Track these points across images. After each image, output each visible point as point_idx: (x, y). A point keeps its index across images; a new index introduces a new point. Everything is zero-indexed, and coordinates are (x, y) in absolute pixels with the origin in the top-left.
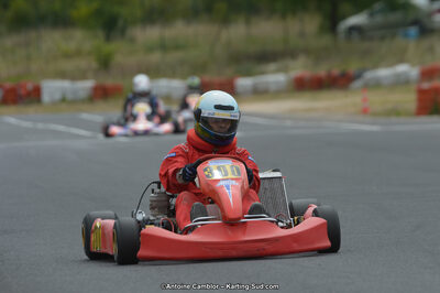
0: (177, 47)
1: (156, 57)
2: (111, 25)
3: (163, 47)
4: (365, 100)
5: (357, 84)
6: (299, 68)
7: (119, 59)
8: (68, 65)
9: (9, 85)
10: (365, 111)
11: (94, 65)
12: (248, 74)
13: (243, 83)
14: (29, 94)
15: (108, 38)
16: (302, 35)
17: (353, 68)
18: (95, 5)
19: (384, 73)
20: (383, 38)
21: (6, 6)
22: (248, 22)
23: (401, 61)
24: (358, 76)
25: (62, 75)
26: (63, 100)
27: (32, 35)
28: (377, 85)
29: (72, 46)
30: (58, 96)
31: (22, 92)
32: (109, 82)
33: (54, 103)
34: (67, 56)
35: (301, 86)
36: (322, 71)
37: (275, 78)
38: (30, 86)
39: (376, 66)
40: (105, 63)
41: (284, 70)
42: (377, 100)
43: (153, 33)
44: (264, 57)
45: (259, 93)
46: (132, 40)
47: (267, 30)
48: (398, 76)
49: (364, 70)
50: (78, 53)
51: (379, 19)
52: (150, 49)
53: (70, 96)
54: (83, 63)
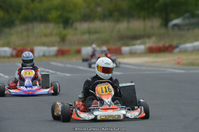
0: (96, 32)
1: (86, 37)
2: (66, 22)
3: (90, 32)
4: (179, 58)
5: (177, 50)
6: (151, 43)
7: (69, 37)
8: (44, 40)
9: (19, 48)
10: (179, 63)
11: (58, 39)
12: (127, 45)
13: (125, 49)
15: (65, 28)
16: (152, 28)
17: (175, 43)
18: (59, 13)
19: (189, 45)
20: (188, 30)
21: (19, 12)
22: (128, 22)
23: (196, 40)
24: (177, 47)
25: (44, 44)
26: (44, 56)
27: (30, 25)
28: (185, 51)
29: (48, 31)
30: (41, 54)
32: (65, 48)
33: (39, 57)
34: (46, 35)
35: (151, 51)
36: (161, 44)
37: (140, 47)
38: (28, 49)
39: (185, 43)
40: (63, 39)
41: (144, 44)
42: (185, 58)
43: (85, 26)
44: (135, 38)
45: (132, 54)
46: (76, 29)
47: (137, 25)
48: (195, 47)
49: (180, 44)
50: (51, 34)
51: (187, 21)
52: (83, 33)
53: (47, 54)
54: (53, 39)
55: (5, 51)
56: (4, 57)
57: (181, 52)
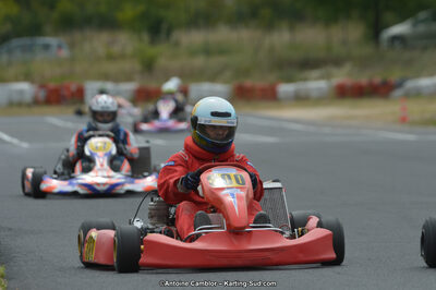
0: (222, 51)
1: (199, 61)
2: (156, 28)
3: (207, 51)
4: (404, 109)
5: (398, 93)
6: (342, 76)
7: (162, 62)
8: (112, 67)
9: (52, 85)
10: (403, 120)
11: (137, 66)
12: (289, 80)
13: (285, 89)
14: (73, 95)
15: (153, 42)
16: (345, 42)
17: (394, 77)
18: (141, 8)
19: (425, 82)
20: (425, 48)
21: (52, 7)
24: (399, 85)
25: (106, 77)
27: (77, 36)
28: (417, 94)
29: (116, 49)
31: (65, 93)
32: (152, 85)
34: (111, 57)
35: (343, 93)
36: (363, 79)
37: (317, 84)
38: (73, 87)
39: (418, 75)
40: (149, 66)
41: (327, 77)
42: (415, 109)
43: (196, 38)
44: (307, 64)
45: (301, 99)
46: (177, 44)
47: (312, 36)
49: (406, 79)
50: (122, 56)
51: (422, 28)
52: (193, 53)
54: (127, 65)
55: (21, 92)
56: (20, 104)
57: (408, 96)
